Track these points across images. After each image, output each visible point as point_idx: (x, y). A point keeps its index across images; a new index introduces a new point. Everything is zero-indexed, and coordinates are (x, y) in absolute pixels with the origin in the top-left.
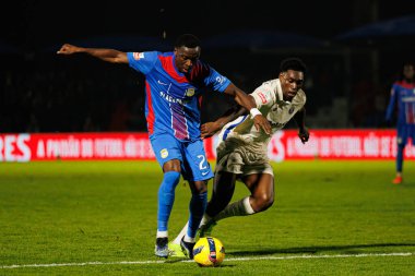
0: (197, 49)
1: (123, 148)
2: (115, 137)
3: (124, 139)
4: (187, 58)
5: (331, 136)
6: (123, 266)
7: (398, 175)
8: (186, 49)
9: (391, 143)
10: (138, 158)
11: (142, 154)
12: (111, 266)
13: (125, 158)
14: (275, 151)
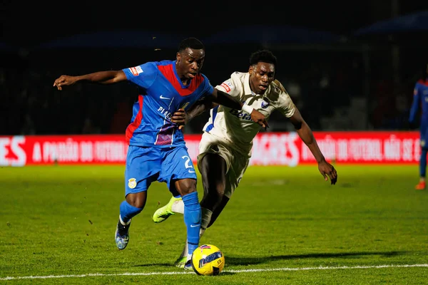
0: (201, 52)
4: (193, 60)
5: (348, 138)
6: (126, 278)
7: (422, 180)
9: (413, 146)
12: (113, 278)
14: (289, 155)
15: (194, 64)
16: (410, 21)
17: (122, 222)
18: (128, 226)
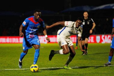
0: (40, 13)
1: (6, 40)
2: (4, 38)
3: (6, 38)
4: (38, 15)
6: (6, 70)
8: (37, 13)
10: (10, 43)
11: (11, 42)
12: (3, 71)
13: (6, 43)
14: (45, 41)
15: (38, 16)
16: (74, 9)
17: (20, 61)
18: (22, 62)
